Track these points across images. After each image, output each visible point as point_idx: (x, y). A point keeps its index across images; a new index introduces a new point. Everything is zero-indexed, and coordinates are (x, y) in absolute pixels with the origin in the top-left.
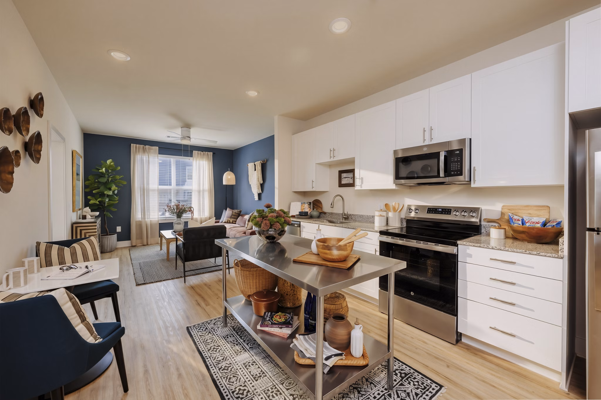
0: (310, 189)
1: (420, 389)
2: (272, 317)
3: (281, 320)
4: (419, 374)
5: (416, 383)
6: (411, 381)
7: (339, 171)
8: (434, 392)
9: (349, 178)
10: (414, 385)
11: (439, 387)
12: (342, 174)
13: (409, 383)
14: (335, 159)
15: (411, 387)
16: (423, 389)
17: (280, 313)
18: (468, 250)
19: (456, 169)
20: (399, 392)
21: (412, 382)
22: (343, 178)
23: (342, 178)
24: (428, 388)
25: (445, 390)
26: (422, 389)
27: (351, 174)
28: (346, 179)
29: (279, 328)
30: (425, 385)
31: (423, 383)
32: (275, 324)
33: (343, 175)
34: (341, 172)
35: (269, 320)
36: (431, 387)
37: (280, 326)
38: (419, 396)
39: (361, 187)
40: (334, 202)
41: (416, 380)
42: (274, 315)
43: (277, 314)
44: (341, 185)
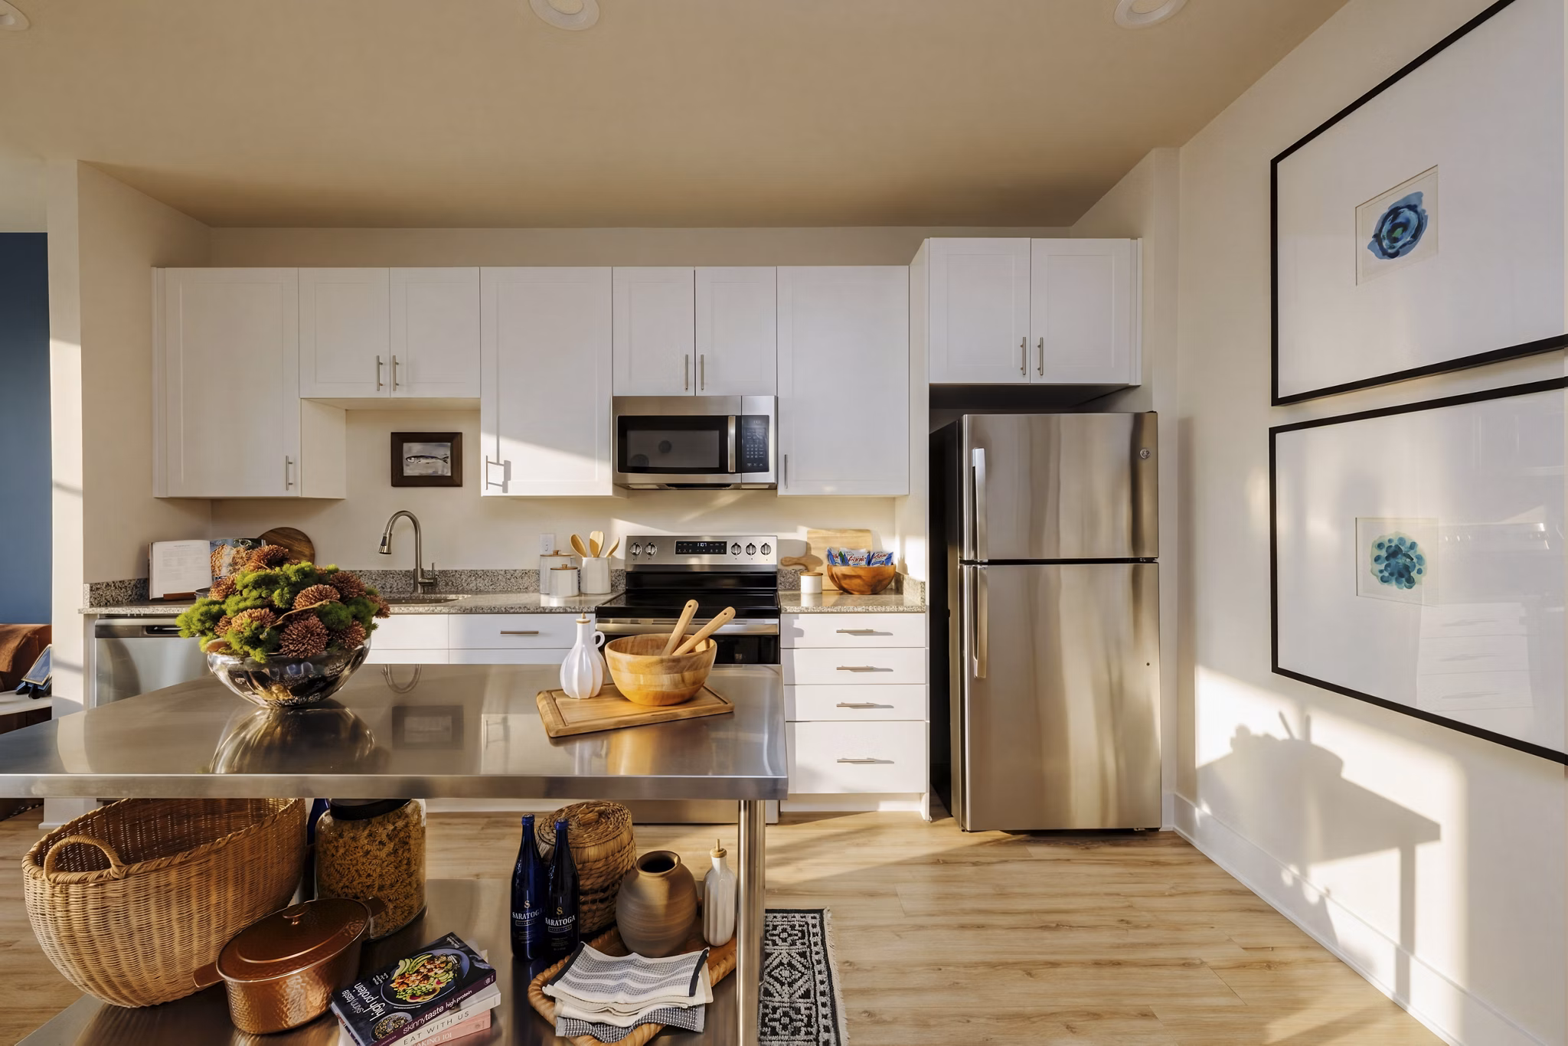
0: (280, 492)
1: (798, 942)
2: (392, 995)
3: (439, 982)
4: (775, 914)
5: (784, 935)
6: (774, 938)
7: (392, 433)
8: (818, 929)
9: (434, 460)
10: (784, 940)
11: (817, 916)
12: (406, 446)
13: (775, 944)
14: (399, 394)
15: (782, 948)
16: (803, 937)
17: (404, 965)
18: (796, 621)
19: (756, 457)
20: (776, 973)
21: (776, 938)
22: (410, 458)
23: (405, 456)
24: (805, 928)
25: (829, 915)
26: (799, 938)
27: (446, 446)
28: (423, 461)
29: (448, 1013)
30: (797, 928)
31: (793, 927)
32: (429, 1007)
33: (410, 450)
34: (399, 440)
35: (389, 1011)
36: (807, 923)
37: (450, 1005)
38: (808, 954)
39: (505, 490)
40: (390, 535)
41: (780, 929)
42: (390, 981)
43: (398, 972)
44: (399, 479)
